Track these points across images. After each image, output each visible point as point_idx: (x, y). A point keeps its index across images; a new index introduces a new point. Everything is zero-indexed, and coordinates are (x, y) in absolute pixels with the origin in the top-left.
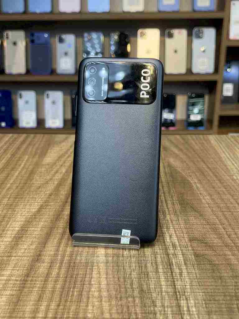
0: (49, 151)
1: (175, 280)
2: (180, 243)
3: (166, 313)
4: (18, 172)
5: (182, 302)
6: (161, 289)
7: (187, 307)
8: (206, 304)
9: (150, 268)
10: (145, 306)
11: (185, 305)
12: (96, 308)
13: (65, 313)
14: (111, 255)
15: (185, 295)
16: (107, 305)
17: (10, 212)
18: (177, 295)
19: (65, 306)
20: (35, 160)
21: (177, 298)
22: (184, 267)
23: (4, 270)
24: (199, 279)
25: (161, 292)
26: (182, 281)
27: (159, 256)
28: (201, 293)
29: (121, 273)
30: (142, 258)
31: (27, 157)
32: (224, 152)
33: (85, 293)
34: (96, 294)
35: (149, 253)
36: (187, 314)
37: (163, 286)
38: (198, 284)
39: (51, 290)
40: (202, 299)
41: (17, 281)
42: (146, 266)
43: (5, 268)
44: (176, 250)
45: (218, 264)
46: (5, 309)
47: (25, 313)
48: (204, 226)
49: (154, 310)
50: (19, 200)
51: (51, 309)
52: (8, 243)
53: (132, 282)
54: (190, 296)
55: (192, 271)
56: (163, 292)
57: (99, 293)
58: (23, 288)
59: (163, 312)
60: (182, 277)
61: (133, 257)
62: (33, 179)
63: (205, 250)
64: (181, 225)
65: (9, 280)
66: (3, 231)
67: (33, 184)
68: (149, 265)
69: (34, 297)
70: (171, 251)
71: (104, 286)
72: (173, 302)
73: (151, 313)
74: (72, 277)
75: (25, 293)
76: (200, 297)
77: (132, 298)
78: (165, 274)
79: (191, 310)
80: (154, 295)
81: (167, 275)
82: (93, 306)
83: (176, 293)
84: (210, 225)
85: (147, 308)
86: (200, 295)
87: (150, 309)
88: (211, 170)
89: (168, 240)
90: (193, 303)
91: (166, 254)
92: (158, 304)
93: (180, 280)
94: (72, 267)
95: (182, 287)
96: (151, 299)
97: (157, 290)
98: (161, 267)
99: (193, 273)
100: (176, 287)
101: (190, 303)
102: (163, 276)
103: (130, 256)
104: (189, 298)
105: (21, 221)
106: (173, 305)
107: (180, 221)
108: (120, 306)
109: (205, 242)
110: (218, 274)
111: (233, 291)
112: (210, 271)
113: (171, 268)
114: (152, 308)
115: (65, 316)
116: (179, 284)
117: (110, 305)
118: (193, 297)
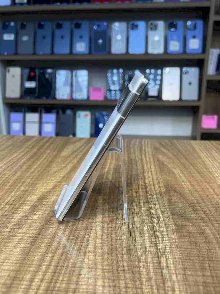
0: (66, 148)
1: (157, 243)
2: (164, 216)
3: (148, 267)
4: (40, 161)
5: (162, 259)
6: (145, 249)
7: (166, 264)
8: (182, 262)
9: (138, 233)
10: (131, 261)
11: (164, 262)
12: (91, 261)
13: (66, 263)
14: (107, 222)
15: (165, 254)
16: (100, 259)
17: (31, 188)
18: (158, 254)
19: (66, 257)
20: (55, 153)
21: (158, 256)
22: (165, 234)
23: (21, 229)
24: (177, 243)
25: (146, 252)
26: (163, 244)
27: (146, 225)
28: (178, 254)
29: (114, 235)
30: (132, 225)
31: (48, 151)
32: (203, 152)
33: (83, 249)
34: (92, 250)
35: (137, 222)
36: (166, 269)
37: (147, 247)
38: (176, 247)
39: (56, 245)
40: (179, 258)
41: (30, 237)
42: (134, 232)
43: (22, 228)
44: (160, 220)
45: (194, 233)
46: (18, 257)
47: (34, 261)
48: (184, 204)
49: (139, 265)
50: (39, 181)
51: (55, 260)
52: (27, 210)
53: (122, 242)
54: (170, 255)
55: (172, 237)
56: (147, 252)
57: (94, 250)
58: (34, 243)
59: (146, 267)
60: (164, 241)
61: (124, 224)
62: (51, 166)
63: (184, 222)
64: (165, 203)
65: (24, 236)
66: (24, 201)
67: (51, 169)
68: (137, 230)
69: (42, 249)
70: (156, 221)
71: (99, 244)
72: (155, 259)
73: (136, 267)
74: (74, 236)
75: (36, 246)
76: (177, 256)
77: (121, 254)
78: (150, 238)
79: (169, 266)
80: (139, 253)
81: (151, 238)
82: (89, 259)
84: (189, 203)
85: (133, 263)
86: (178, 255)
87: (135, 263)
88: (191, 164)
89: (154, 214)
90: (171, 260)
91: (151, 224)
92: (142, 260)
93: (162, 243)
94: (75, 230)
95: (163, 248)
96: (136, 256)
97: (142, 249)
98: (146, 232)
99: (173, 238)
100: (158, 248)
101: (169, 261)
102: (148, 240)
103: (122, 224)
104: (168, 257)
105: (39, 195)
106: (154, 261)
107: (164, 200)
108: (111, 260)
109: (184, 215)
110: (194, 240)
111: (206, 253)
112: (187, 238)
113: (155, 234)
114: (137, 263)
115: (65, 265)
116: (160, 246)
117: (103, 259)
118: (172, 256)
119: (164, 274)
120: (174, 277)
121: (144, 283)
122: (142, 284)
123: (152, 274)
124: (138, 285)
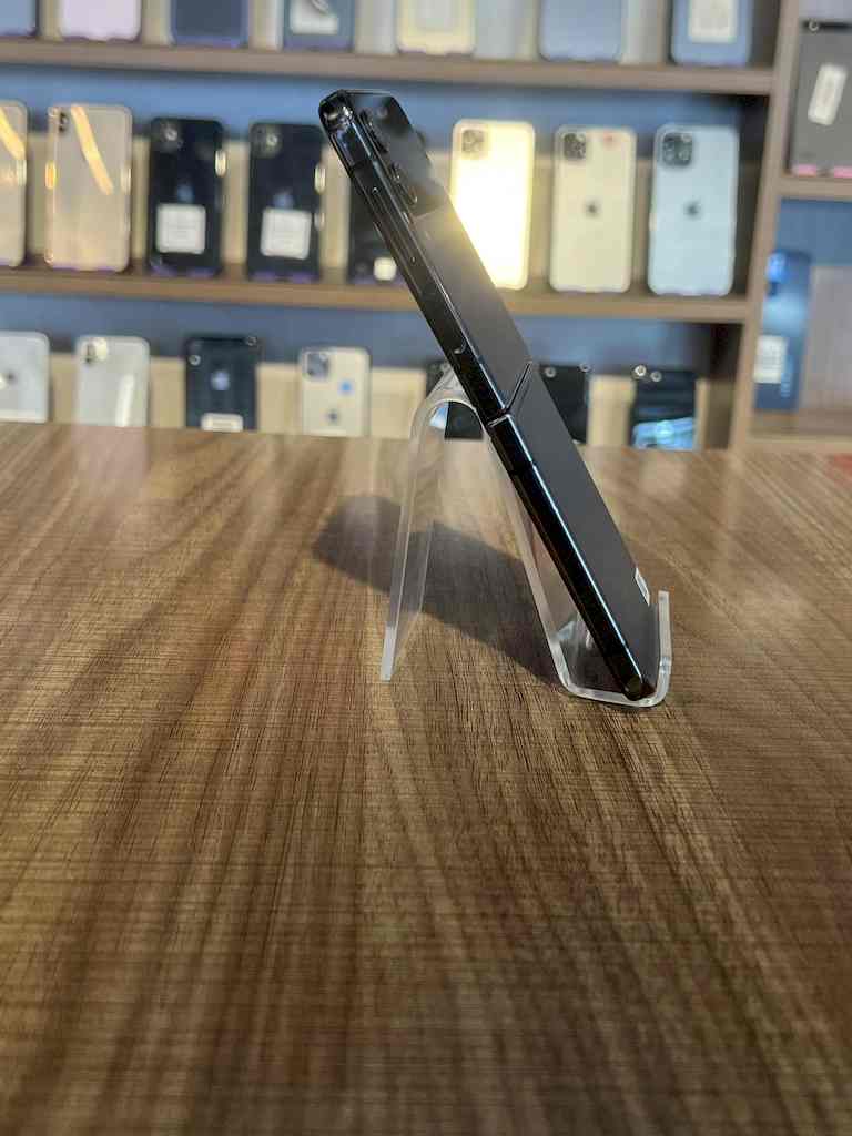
1: (641, 789)
3: (620, 860)
4: (51, 519)
5: (669, 837)
6: (596, 807)
7: (686, 849)
8: (747, 846)
9: (555, 762)
10: (549, 844)
11: (679, 844)
12: (391, 845)
13: (291, 855)
15: (676, 822)
16: (426, 839)
17: (47, 619)
18: (650, 823)
19: (287, 838)
21: (651, 828)
22: (666, 762)
23: (59, 754)
24: (718, 789)
25: (599, 815)
26: (663, 793)
27: (582, 736)
28: (729, 822)
29: (461, 769)
31: (75, 482)
33: (349, 811)
34: (387, 814)
35: (546, 727)
36: (688, 864)
38: (716, 801)
39: (231, 802)
40: (734, 833)
41: (111, 780)
42: (540, 756)
43: (63, 752)
44: (636, 721)
45: (779, 758)
46: (84, 843)
47: (154, 852)
48: (726, 671)
49: (581, 854)
50: (73, 591)
51: (241, 846)
52: (58, 693)
53: (500, 789)
54: (695, 826)
55: (694, 771)
56: (604, 815)
57: (394, 813)
58: (134, 797)
59: (609, 859)
60: (664, 783)
62: (112, 539)
63: (733, 726)
65: (83, 779)
66: (35, 663)
67: (114, 551)
68: (549, 753)
69: (176, 817)
71: (408, 796)
72: (640, 836)
73: (572, 859)
74: (296, 776)
75: (146, 807)
76: (725, 828)
77: (504, 825)
78: (607, 776)
79: (699, 855)
80: (576, 820)
81: (614, 777)
82: (380, 842)
83: (647, 818)
84: (744, 668)
85: (558, 848)
86: (726, 824)
87: (566, 849)
90: (705, 840)
91: (604, 731)
92: (590, 841)
93: (658, 789)
94: (294, 753)
95: (664, 805)
96: (566, 828)
97: (583, 809)
98: (589, 759)
99: (699, 775)
100: (647, 804)
101: (697, 841)
102: (601, 780)
103: (486, 733)
105: (94, 641)
106: (639, 843)
108: (469, 843)
109: (732, 706)
110: (781, 781)
111: (833, 819)
112: (753, 773)
114: (574, 850)
117: (436, 839)
118: (703, 828)
119: (683, 879)
120: (723, 886)
121: (613, 902)
122: (604, 907)
123: (637, 878)
124: (593, 910)
